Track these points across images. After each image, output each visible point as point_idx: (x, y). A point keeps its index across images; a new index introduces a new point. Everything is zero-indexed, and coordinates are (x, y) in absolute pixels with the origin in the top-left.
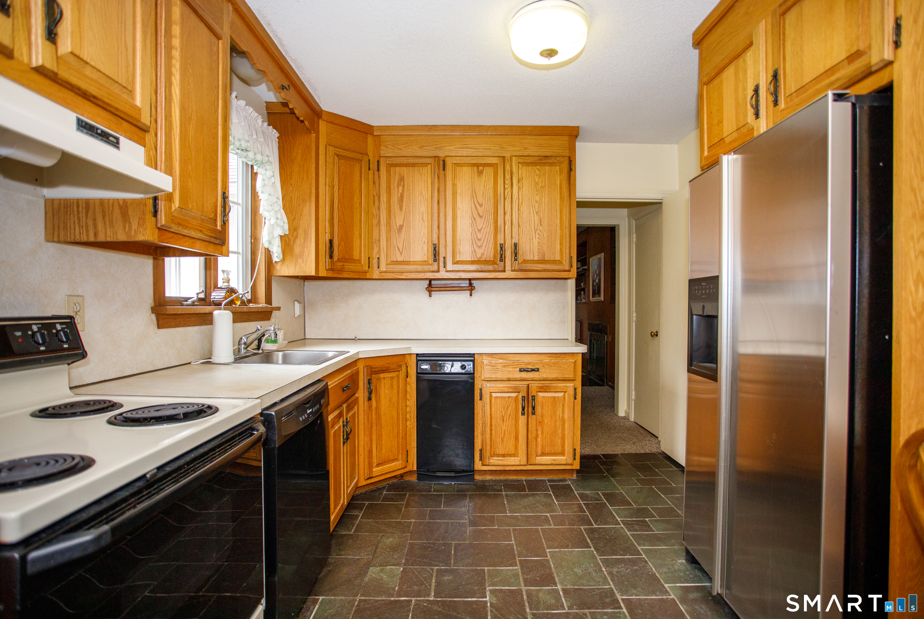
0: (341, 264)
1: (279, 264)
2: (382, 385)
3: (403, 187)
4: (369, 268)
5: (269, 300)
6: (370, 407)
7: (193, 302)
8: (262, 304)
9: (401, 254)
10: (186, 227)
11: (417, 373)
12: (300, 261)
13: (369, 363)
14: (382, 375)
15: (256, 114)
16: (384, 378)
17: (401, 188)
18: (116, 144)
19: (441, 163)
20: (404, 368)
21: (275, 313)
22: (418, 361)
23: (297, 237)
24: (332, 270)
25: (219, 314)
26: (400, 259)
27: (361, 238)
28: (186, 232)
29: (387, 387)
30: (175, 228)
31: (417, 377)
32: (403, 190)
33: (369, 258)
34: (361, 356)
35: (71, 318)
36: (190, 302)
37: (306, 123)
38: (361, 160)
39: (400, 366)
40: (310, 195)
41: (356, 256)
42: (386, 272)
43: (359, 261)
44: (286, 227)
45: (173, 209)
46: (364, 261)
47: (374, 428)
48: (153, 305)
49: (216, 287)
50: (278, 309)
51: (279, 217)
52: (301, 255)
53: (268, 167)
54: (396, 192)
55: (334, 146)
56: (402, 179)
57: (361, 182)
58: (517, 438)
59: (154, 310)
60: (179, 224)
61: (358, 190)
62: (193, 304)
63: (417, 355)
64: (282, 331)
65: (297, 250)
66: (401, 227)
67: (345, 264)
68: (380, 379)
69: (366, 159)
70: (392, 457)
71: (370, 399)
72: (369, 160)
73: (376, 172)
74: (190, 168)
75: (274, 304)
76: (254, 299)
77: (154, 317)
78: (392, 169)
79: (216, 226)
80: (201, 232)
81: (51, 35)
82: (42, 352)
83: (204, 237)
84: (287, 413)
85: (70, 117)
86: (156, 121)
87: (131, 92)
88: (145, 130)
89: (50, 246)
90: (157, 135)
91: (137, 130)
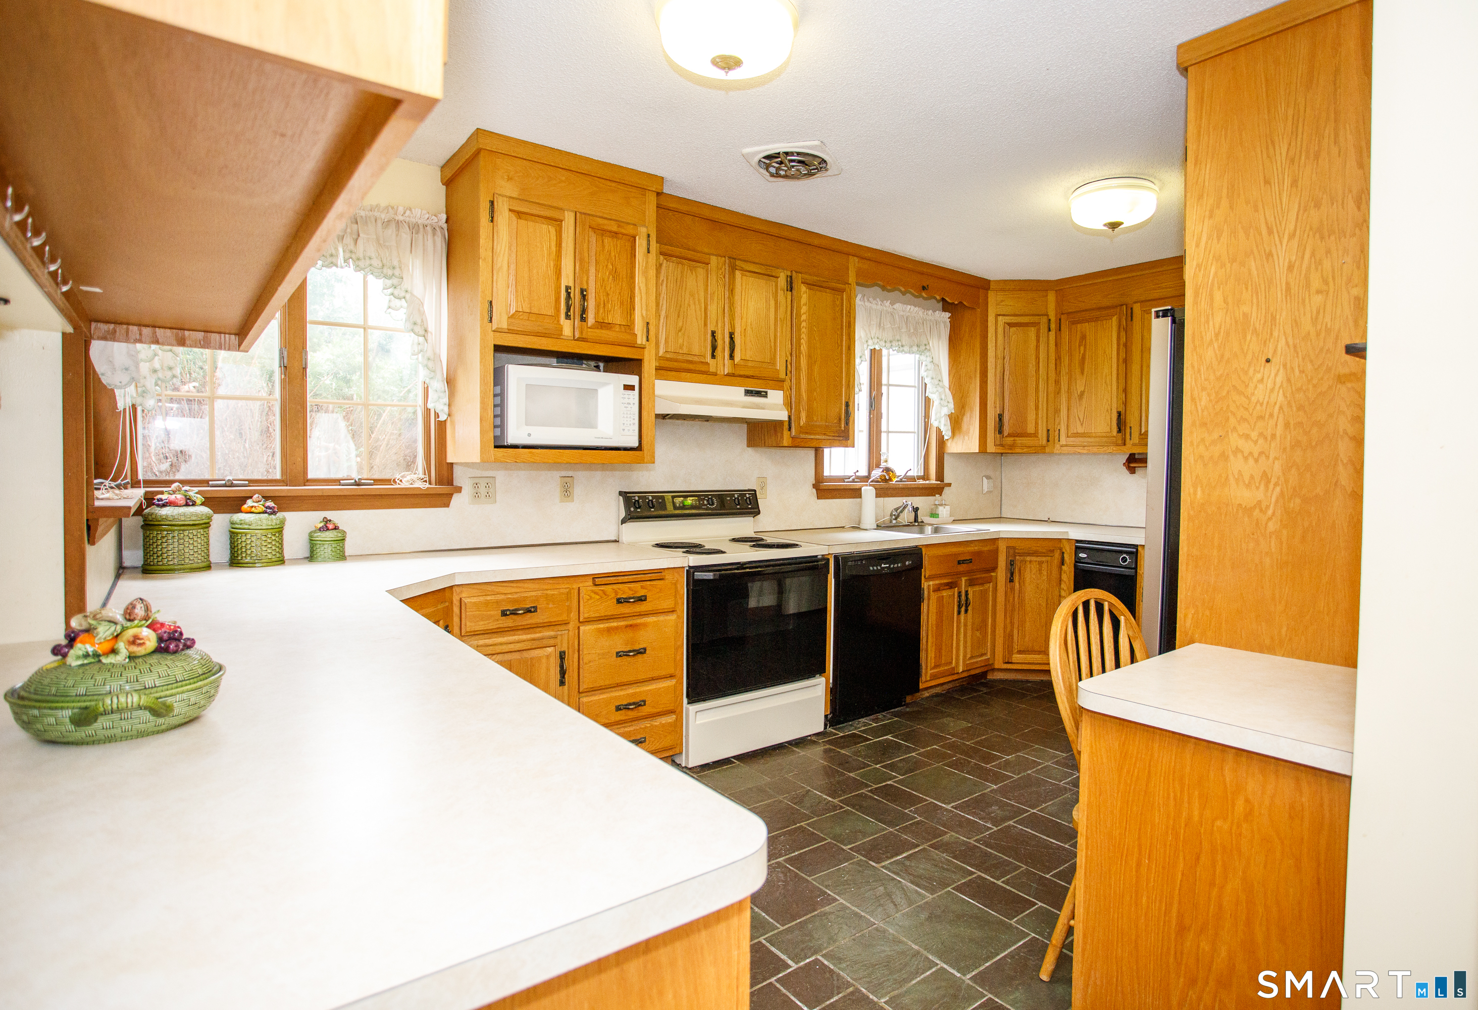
0: (1012, 439)
1: (950, 441)
2: (1028, 569)
3: (1085, 348)
4: (1048, 441)
5: (940, 476)
6: (1013, 589)
7: (853, 480)
8: (933, 481)
9: (1082, 424)
10: (811, 434)
11: (1076, 562)
12: (966, 438)
13: (1012, 544)
14: (1028, 558)
15: (917, 309)
16: (1030, 562)
17: (1082, 348)
18: (766, 396)
19: (1129, 311)
20: (1057, 555)
21: (946, 490)
22: (1077, 548)
23: (964, 415)
24: (1002, 445)
25: (865, 490)
26: (1080, 430)
27: (1037, 408)
28: (812, 437)
29: (1034, 571)
30: (802, 436)
31: (1075, 566)
32: (1085, 351)
33: (1048, 430)
34: (1002, 536)
35: (755, 491)
36: (851, 480)
37: (965, 303)
38: (1039, 323)
39: (1053, 551)
40: (976, 371)
41: (1031, 429)
42: (1066, 446)
43: (1035, 435)
44: (952, 406)
45: (802, 424)
46: (1042, 434)
47: (1016, 613)
48: (814, 482)
49: (878, 466)
50: (949, 485)
51: (943, 397)
52: (968, 432)
53: (928, 354)
54: (1077, 355)
55: (1004, 315)
56: (1083, 337)
57: (1037, 347)
59: (814, 486)
60: (807, 433)
61: (1034, 357)
62: (853, 481)
63: (1078, 541)
64: (948, 508)
65: (965, 426)
66: (1082, 393)
67: (1016, 438)
68: (1026, 562)
69: (1044, 320)
70: (1037, 648)
71: (1011, 581)
72: (1050, 320)
73: (1058, 332)
74: (815, 394)
75: (946, 481)
76: (925, 477)
77: (814, 490)
78: (1074, 326)
79: (840, 427)
80: (825, 434)
81: (732, 357)
82: (738, 509)
83: (828, 437)
84: (855, 561)
85: (742, 390)
86: (791, 372)
87: (773, 362)
88: (783, 381)
89: (750, 449)
90: (791, 381)
91: (778, 383)
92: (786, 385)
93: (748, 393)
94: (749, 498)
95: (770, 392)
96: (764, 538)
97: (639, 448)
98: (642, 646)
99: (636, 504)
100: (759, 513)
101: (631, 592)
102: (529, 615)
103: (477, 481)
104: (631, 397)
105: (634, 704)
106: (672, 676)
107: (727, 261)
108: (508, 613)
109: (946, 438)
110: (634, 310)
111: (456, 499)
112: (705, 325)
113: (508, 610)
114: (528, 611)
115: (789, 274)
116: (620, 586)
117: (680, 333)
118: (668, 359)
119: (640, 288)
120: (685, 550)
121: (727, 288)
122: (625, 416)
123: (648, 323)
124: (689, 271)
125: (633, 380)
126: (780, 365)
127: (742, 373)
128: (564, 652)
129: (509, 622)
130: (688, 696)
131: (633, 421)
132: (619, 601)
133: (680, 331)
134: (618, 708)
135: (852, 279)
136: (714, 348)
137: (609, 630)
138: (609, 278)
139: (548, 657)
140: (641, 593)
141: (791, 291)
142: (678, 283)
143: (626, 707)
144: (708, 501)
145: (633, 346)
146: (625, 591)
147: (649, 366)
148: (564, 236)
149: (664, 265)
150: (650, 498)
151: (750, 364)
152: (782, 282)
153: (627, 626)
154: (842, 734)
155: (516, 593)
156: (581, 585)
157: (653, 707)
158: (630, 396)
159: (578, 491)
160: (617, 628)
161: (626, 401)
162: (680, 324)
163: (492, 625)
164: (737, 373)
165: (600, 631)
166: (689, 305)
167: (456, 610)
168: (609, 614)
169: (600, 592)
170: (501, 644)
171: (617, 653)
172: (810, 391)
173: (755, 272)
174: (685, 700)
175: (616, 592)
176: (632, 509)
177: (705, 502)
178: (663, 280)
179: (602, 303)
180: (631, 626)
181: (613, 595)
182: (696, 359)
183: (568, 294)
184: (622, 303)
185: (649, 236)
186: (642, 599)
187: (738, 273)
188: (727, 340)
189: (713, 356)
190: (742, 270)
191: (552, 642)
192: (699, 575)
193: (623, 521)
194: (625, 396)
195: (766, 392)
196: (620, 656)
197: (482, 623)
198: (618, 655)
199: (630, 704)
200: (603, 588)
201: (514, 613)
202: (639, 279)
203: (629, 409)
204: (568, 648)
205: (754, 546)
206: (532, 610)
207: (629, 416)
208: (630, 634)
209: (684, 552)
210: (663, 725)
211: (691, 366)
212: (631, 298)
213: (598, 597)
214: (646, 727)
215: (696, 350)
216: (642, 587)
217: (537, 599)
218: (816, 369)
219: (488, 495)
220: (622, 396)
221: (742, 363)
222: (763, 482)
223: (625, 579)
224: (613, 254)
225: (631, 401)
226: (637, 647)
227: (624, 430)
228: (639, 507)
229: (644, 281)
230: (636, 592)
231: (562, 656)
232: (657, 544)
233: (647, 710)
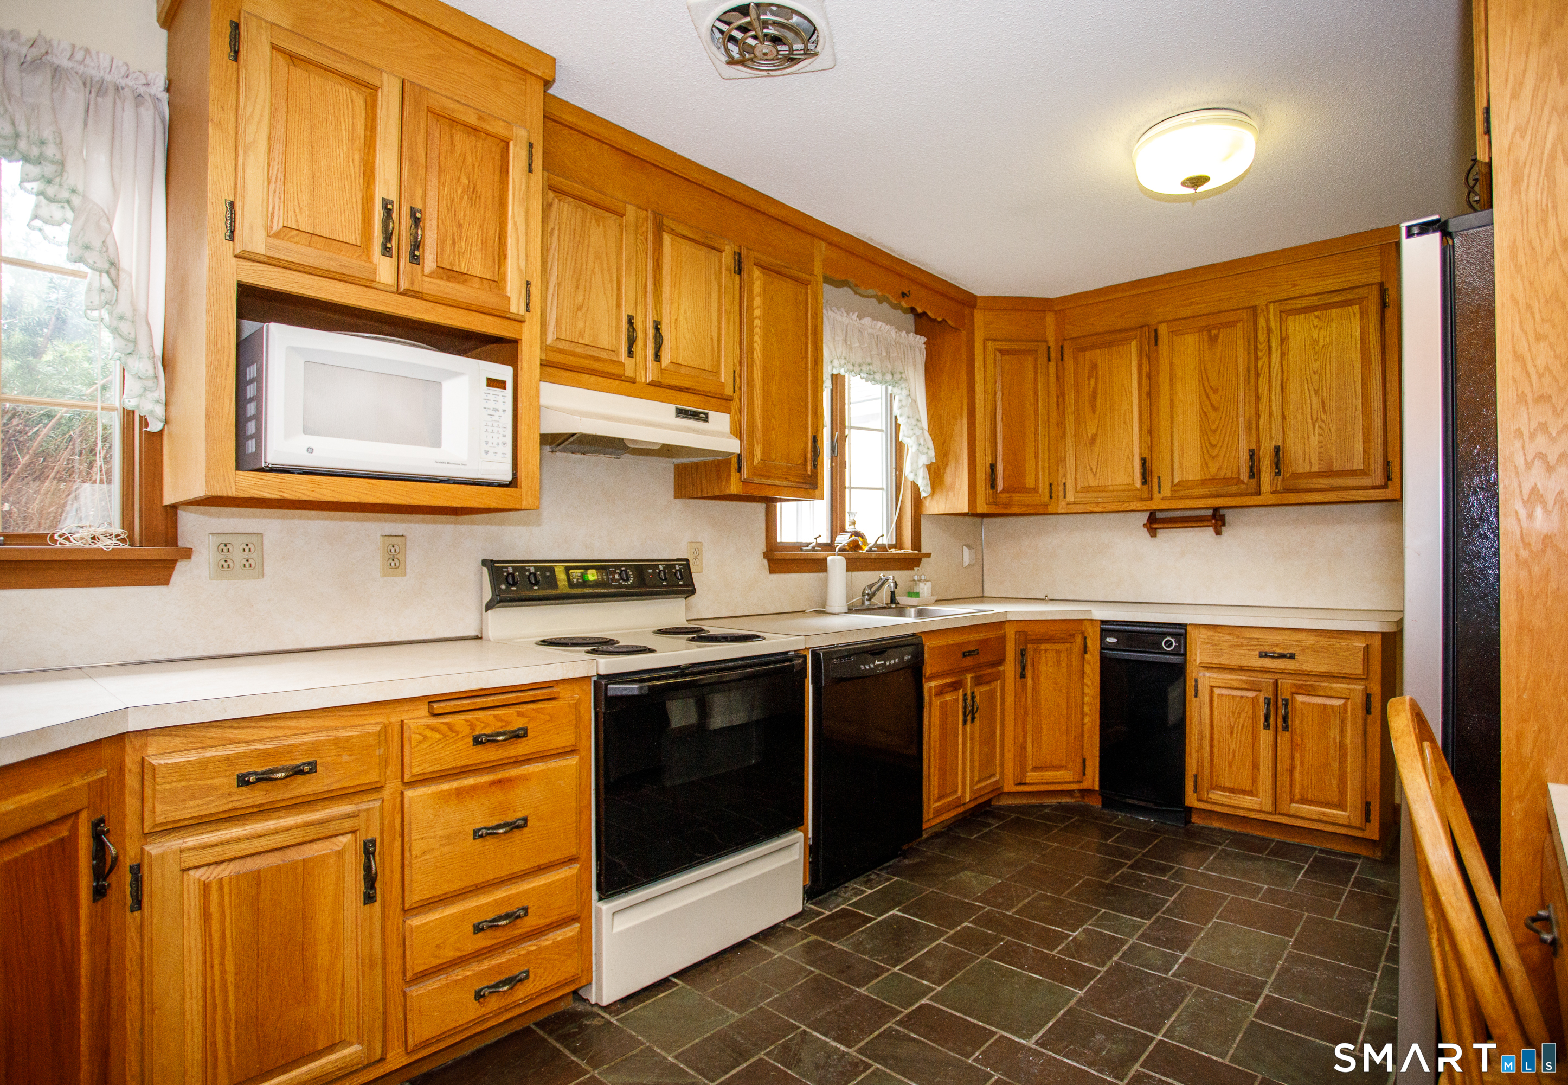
0: (1008, 495)
1: (928, 499)
2: (1043, 659)
3: (1096, 378)
4: (1051, 497)
5: (916, 544)
6: (1024, 687)
7: (813, 548)
8: (908, 550)
9: (1095, 475)
10: (768, 477)
11: (1102, 648)
12: (951, 494)
13: (1023, 628)
14: (1043, 646)
15: (888, 327)
16: (1046, 650)
17: (1093, 381)
18: (705, 419)
19: (1153, 334)
20: (1079, 640)
21: (924, 560)
22: (1102, 630)
23: (947, 464)
24: (995, 503)
25: (832, 560)
26: (1093, 483)
27: (1037, 457)
28: (769, 482)
29: (1050, 663)
30: (757, 480)
31: (1101, 653)
32: (1096, 384)
33: (1051, 485)
34: (1010, 618)
35: (687, 560)
36: (810, 548)
37: (949, 321)
38: (1036, 351)
39: (1073, 636)
40: (962, 409)
41: (1030, 482)
42: (1074, 503)
43: (1035, 490)
44: (932, 453)
45: (756, 462)
46: (1043, 489)
47: (1029, 718)
48: (765, 550)
49: (843, 530)
50: (928, 555)
51: (922, 442)
52: (952, 487)
53: (903, 385)
54: (1086, 387)
55: (994, 340)
56: (1094, 367)
57: (1036, 380)
58: (1255, 766)
59: (766, 555)
60: (762, 476)
61: (1031, 393)
62: (813, 549)
63: (1103, 622)
64: (929, 584)
65: (948, 479)
66: (1094, 437)
67: (1013, 495)
68: (1040, 651)
69: (1043, 347)
70: (1057, 763)
71: (1023, 676)
72: (1049, 347)
73: (1060, 362)
74: (773, 421)
75: (923, 551)
76: (898, 545)
77: (765, 562)
78: (1081, 354)
79: (806, 470)
80: (786, 479)
81: (657, 357)
82: (665, 586)
83: (790, 484)
84: (841, 658)
85: (672, 408)
86: (740, 388)
87: (716, 373)
88: (730, 399)
89: (679, 503)
90: (740, 400)
91: (723, 402)
92: (734, 405)
93: (681, 413)
94: (680, 570)
95: (712, 414)
96: (705, 628)
97: (513, 483)
98: (520, 815)
99: (511, 580)
100: (693, 592)
101: (500, 724)
102: (300, 779)
103: (226, 539)
104: (500, 399)
105: (507, 916)
106: (571, 860)
107: (651, 216)
108: (252, 779)
109: (923, 494)
110: (505, 257)
111: (182, 573)
112: (618, 305)
113: (255, 773)
114: (297, 772)
115: (737, 250)
116: (480, 714)
117: (579, 313)
118: (561, 351)
119: (515, 224)
120: (589, 648)
121: (650, 254)
122: (490, 429)
123: (528, 283)
124: (593, 221)
125: (504, 372)
126: (725, 376)
127: (672, 382)
128: (373, 842)
129: (256, 796)
130: (599, 888)
131: (502, 439)
132: (477, 741)
133: (580, 309)
134: (478, 929)
135: (818, 269)
136: (632, 341)
137: (459, 792)
138: (461, 199)
139: (340, 854)
140: (518, 723)
141: (740, 273)
142: (577, 237)
143: (493, 924)
144: (620, 574)
145: (503, 315)
146: (488, 722)
147: (530, 354)
148: (381, 113)
149: (555, 205)
150: (532, 570)
151: (683, 371)
152: (727, 258)
153: (493, 783)
154: (827, 913)
155: (272, 739)
156: (405, 716)
157: (542, 916)
158: (498, 398)
159: (413, 558)
160: (474, 788)
161: (492, 405)
162: (580, 299)
163: (217, 805)
164: (666, 381)
165: (444, 797)
166: (593, 272)
167: (131, 781)
168: (460, 764)
169: (443, 727)
170: (238, 840)
171: (475, 832)
172: (766, 417)
173: (690, 239)
174: (595, 895)
175: (472, 726)
176: (503, 587)
177: (617, 577)
178: (553, 229)
179: (450, 238)
180: (500, 781)
181: (466, 730)
182: (604, 355)
183: (388, 212)
184: (484, 243)
185: (531, 145)
186: (518, 735)
187: (667, 238)
188: (651, 331)
189: (630, 353)
190: (672, 232)
191: (348, 824)
192: (615, 689)
193: (489, 607)
194: (490, 397)
195: (706, 414)
196: (481, 836)
197: (192, 803)
198: (477, 834)
199: (500, 918)
200: (447, 719)
201: (265, 778)
202: (514, 210)
203: (496, 418)
204: (382, 833)
205: (693, 640)
206: (306, 769)
207: (495, 430)
208: (499, 796)
209: (588, 652)
210: (557, 944)
211: (597, 366)
212: (500, 238)
213: (438, 736)
214: (529, 953)
215: (605, 340)
216: (520, 714)
217: (316, 747)
218: (774, 388)
219: (247, 565)
220: (485, 396)
221: (672, 367)
222: (697, 548)
223: (489, 701)
224: (469, 160)
225: (500, 406)
226: (510, 817)
227: (487, 452)
228: (515, 584)
229: (523, 214)
230: (508, 723)
231: (369, 849)
232: (543, 641)
233: (529, 923)
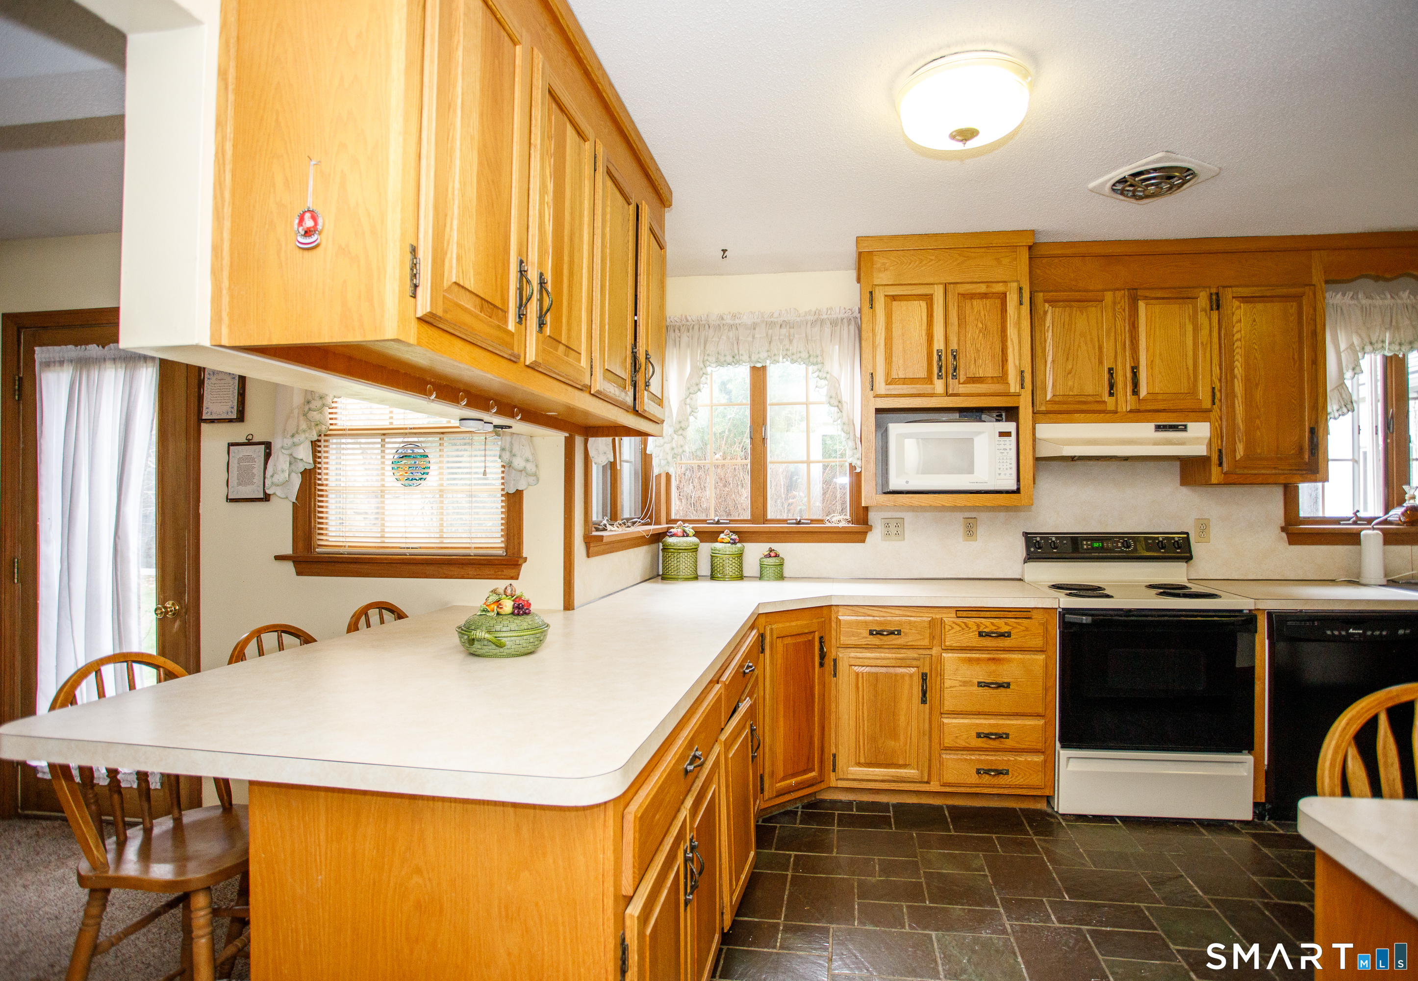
10: (1253, 468)
18: (1185, 428)
25: (1365, 534)
28: (1254, 472)
30: (1238, 471)
35: (1187, 533)
36: (1344, 521)
45: (1238, 457)
48: (1283, 525)
59: (1284, 528)
60: (1245, 468)
62: (1354, 524)
74: (1258, 421)
77: (1284, 535)
79: (1302, 459)
80: (1275, 468)
81: (1135, 391)
83: (1280, 472)
84: (1301, 621)
85: (1151, 426)
86: (1220, 400)
87: (1193, 392)
88: (1210, 411)
89: (1185, 490)
90: (1221, 410)
91: (1201, 414)
92: (1214, 414)
93: (1158, 428)
94: (1180, 541)
95: (1190, 425)
97: (1018, 491)
98: (1006, 680)
99: (1038, 545)
100: (1188, 558)
101: (994, 628)
102: (893, 636)
103: (887, 521)
104: (1007, 443)
105: (996, 734)
106: (1038, 715)
107: (1126, 293)
108: (874, 633)
110: (1007, 360)
111: (870, 537)
112: (1101, 362)
113: (875, 630)
114: (892, 633)
115: (1214, 291)
116: (983, 620)
117: (1070, 376)
118: (1055, 403)
119: (1011, 339)
120: (1068, 592)
121: (1127, 321)
122: (1001, 461)
123: (1022, 372)
124: (1078, 313)
125: (1010, 427)
126: (1203, 394)
127: (1149, 408)
128: (926, 674)
129: (875, 640)
130: (1061, 741)
131: (1009, 466)
132: (981, 634)
133: (1070, 373)
134: (979, 735)
135: (1317, 277)
136: (1112, 386)
137: (970, 660)
138: (978, 337)
139: (911, 676)
140: (1005, 629)
141: (1218, 308)
142: (1066, 326)
143: (987, 736)
144: (1123, 543)
145: (1007, 395)
146: (987, 625)
147: (1025, 413)
148: (935, 307)
149: (1050, 311)
150: (1054, 539)
151: (1160, 397)
152: (1203, 300)
153: (989, 659)
154: (1281, 832)
155: (884, 616)
156: (944, 615)
157: (1018, 743)
158: (1006, 443)
159: (981, 531)
160: (978, 660)
161: (1002, 447)
162: (1070, 367)
163: (863, 642)
164: (1143, 408)
165: (960, 659)
166: (1079, 346)
167: (833, 625)
168: (971, 645)
169: (963, 625)
170: (869, 658)
171: (979, 683)
172: (1249, 420)
173: (1163, 298)
174: (1058, 744)
175: (978, 626)
176: (1032, 549)
177: (1120, 545)
178: (1049, 327)
179: (973, 360)
180: (994, 659)
181: (975, 628)
182: (1090, 399)
183: (940, 357)
184: (993, 357)
185: (1021, 289)
186: (1006, 635)
187: (1142, 305)
188: (1129, 375)
189: (1111, 394)
190: (1146, 298)
191: (915, 663)
192: (1069, 618)
193: (1025, 562)
194: (1001, 443)
195: (1185, 426)
196: (981, 686)
197: (853, 638)
198: (980, 684)
199: (992, 734)
200: (965, 620)
201: (879, 633)
202: (1012, 333)
203: (1005, 454)
204: (931, 670)
205: (1161, 594)
206: (896, 632)
207: (1005, 461)
208: (992, 667)
209: (1067, 595)
210: (1028, 763)
211: (1084, 407)
212: (1002, 351)
213: (958, 628)
214: (1009, 760)
215: (1089, 389)
216: (1006, 624)
217: (900, 623)
218: (1258, 394)
219: (897, 534)
220: (998, 443)
221: (1149, 397)
222: (1199, 523)
223: (988, 614)
224: (982, 314)
225: (1008, 447)
226: (1000, 680)
227: (1000, 474)
228: (1040, 548)
229: (1016, 332)
230: (999, 628)
231: (924, 677)
232: (1053, 585)
233: (1008, 743)
